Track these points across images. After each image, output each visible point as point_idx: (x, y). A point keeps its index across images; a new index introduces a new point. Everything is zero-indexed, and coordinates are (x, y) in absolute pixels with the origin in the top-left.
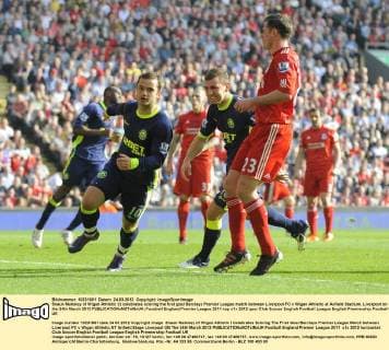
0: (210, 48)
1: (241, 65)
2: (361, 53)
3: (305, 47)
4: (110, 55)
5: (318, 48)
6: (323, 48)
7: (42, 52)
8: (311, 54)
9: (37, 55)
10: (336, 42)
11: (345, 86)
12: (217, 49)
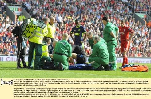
0: (91, 11)
1: (100, 16)
2: (133, 14)
3: (117, 12)
4: (63, 13)
5: (121, 12)
6: (123, 12)
7: (43, 11)
8: (119, 14)
9: (42, 12)
10: (126, 10)
11: (128, 23)
12: (93, 11)
